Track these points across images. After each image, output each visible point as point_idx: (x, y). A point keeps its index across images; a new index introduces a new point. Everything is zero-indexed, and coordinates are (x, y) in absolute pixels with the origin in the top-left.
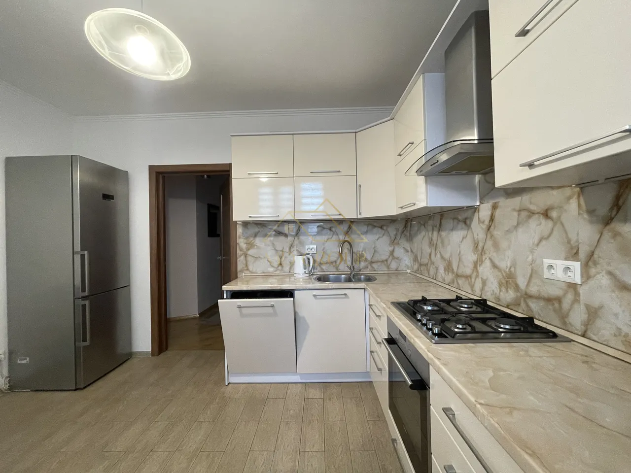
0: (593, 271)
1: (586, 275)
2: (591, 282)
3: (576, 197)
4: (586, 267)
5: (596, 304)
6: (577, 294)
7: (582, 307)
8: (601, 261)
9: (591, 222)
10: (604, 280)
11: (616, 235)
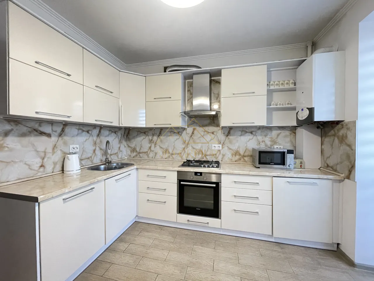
0: (224, 146)
1: (223, 148)
2: (224, 149)
3: (221, 130)
4: (222, 145)
5: (224, 153)
6: (220, 152)
7: (221, 155)
8: (225, 144)
9: (224, 136)
10: (226, 148)
11: (229, 139)
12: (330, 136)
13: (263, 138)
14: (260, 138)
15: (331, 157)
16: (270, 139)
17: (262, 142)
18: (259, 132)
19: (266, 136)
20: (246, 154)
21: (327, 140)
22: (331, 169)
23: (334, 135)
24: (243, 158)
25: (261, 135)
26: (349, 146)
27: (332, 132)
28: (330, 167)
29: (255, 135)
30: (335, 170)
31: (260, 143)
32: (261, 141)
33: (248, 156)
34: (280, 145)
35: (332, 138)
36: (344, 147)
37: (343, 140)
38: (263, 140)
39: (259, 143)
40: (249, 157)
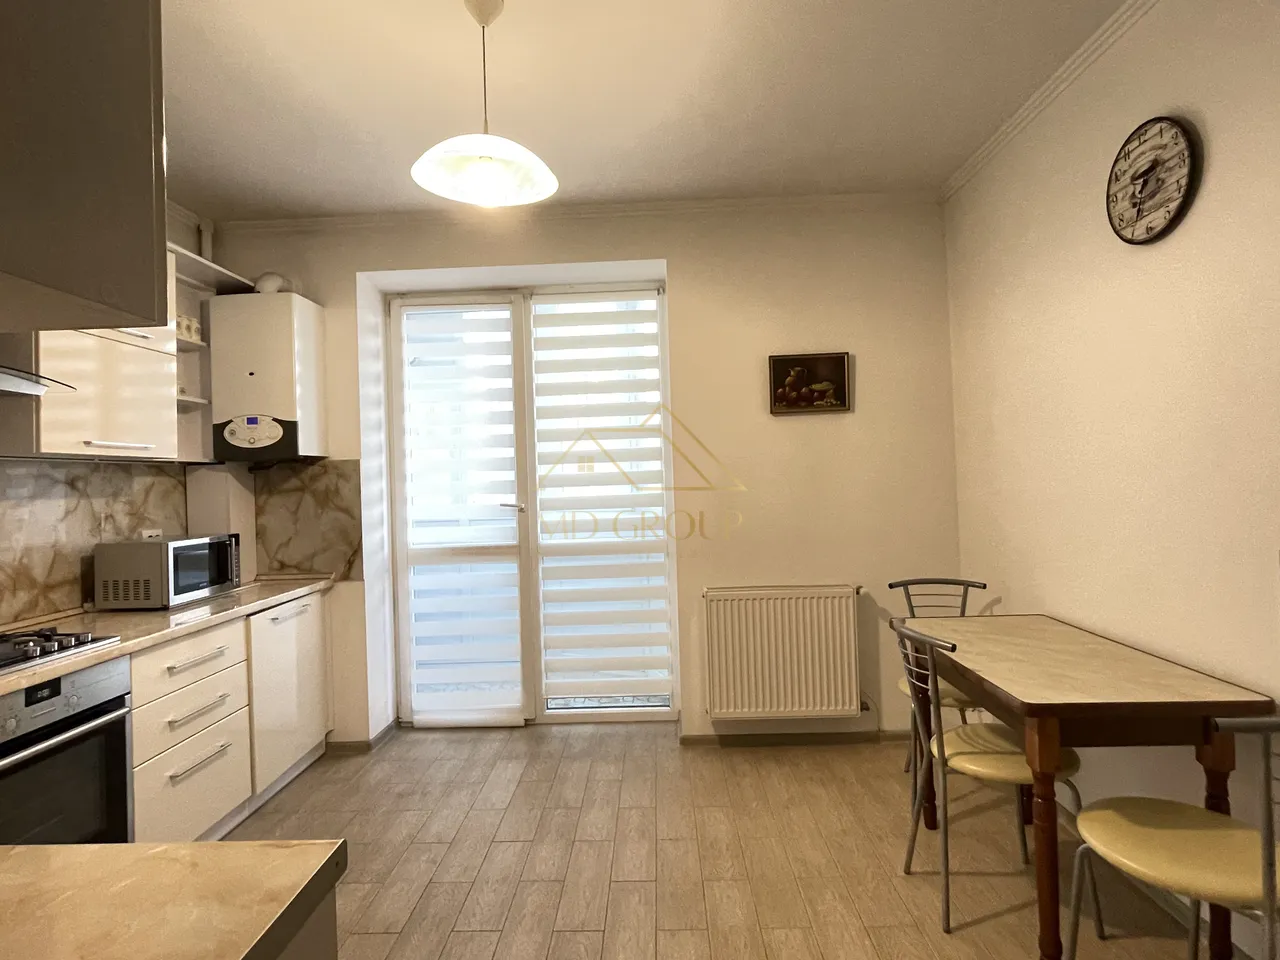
12: (288, 491)
13: (107, 503)
14: (99, 504)
15: (291, 544)
16: (127, 507)
17: (107, 518)
18: (96, 479)
19: (115, 495)
20: (57, 577)
21: (276, 501)
22: (295, 571)
23: (302, 489)
24: (46, 597)
25: (102, 494)
26: (346, 511)
27: (294, 482)
28: (289, 566)
29: (84, 495)
30: (310, 571)
31: (100, 524)
32: (103, 515)
33: (61, 584)
34: (154, 525)
35: (294, 497)
36: (331, 516)
37: (325, 499)
38: (109, 512)
39: (97, 528)
40: (67, 588)
